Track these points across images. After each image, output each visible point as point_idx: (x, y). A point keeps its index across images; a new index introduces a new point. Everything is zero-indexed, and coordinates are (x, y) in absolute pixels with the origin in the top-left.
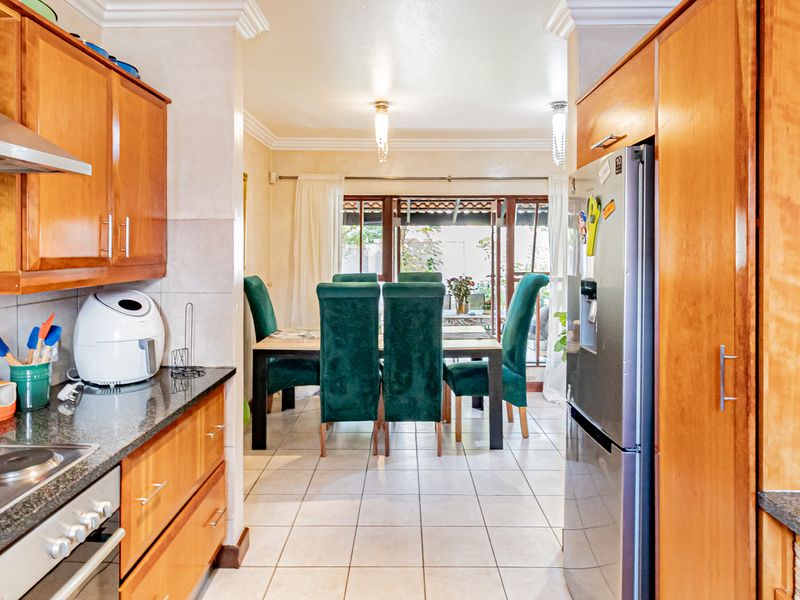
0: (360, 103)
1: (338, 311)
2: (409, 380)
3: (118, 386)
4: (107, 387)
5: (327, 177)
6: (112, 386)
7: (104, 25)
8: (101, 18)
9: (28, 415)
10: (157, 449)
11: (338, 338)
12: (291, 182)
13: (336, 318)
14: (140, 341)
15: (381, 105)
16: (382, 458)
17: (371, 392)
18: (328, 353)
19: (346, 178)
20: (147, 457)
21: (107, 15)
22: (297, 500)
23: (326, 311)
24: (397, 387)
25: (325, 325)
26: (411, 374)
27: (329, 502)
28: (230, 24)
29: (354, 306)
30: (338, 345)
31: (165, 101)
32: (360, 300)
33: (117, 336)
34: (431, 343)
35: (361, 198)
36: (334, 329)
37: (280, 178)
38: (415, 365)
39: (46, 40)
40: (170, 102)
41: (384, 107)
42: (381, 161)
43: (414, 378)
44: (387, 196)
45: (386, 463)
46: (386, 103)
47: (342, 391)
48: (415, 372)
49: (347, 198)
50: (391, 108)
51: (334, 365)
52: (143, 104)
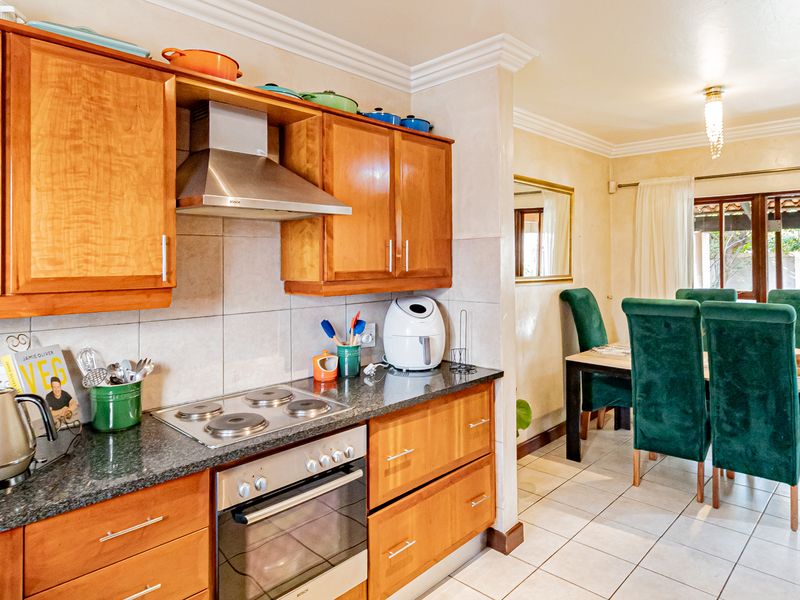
0: (688, 93)
1: (648, 329)
2: (746, 423)
3: (408, 371)
4: (401, 370)
5: (673, 179)
6: (404, 370)
7: (412, 91)
8: (409, 87)
9: (347, 382)
10: (406, 422)
11: (650, 359)
12: (632, 189)
13: (645, 337)
14: (420, 338)
15: (712, 92)
16: (707, 508)
17: (693, 427)
18: (640, 374)
19: (696, 179)
20: (395, 425)
21: (413, 83)
22: (587, 518)
23: (635, 328)
24: (728, 428)
25: (635, 343)
26: (747, 414)
27: (619, 531)
28: (495, 64)
29: (667, 325)
30: (651, 367)
31: (449, 142)
32: (676, 319)
33: (408, 332)
34: (775, 381)
35: (720, 200)
36: (646, 349)
37: (620, 186)
38: (753, 405)
39: (337, 124)
40: (453, 142)
41: (716, 93)
42: (714, 157)
43: (753, 421)
44: (758, 195)
45: (710, 515)
46: (720, 87)
47: (658, 419)
48: (752, 414)
49: (698, 201)
50: (726, 93)
51: (648, 388)
52: (425, 150)
